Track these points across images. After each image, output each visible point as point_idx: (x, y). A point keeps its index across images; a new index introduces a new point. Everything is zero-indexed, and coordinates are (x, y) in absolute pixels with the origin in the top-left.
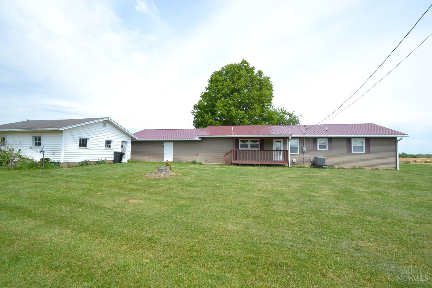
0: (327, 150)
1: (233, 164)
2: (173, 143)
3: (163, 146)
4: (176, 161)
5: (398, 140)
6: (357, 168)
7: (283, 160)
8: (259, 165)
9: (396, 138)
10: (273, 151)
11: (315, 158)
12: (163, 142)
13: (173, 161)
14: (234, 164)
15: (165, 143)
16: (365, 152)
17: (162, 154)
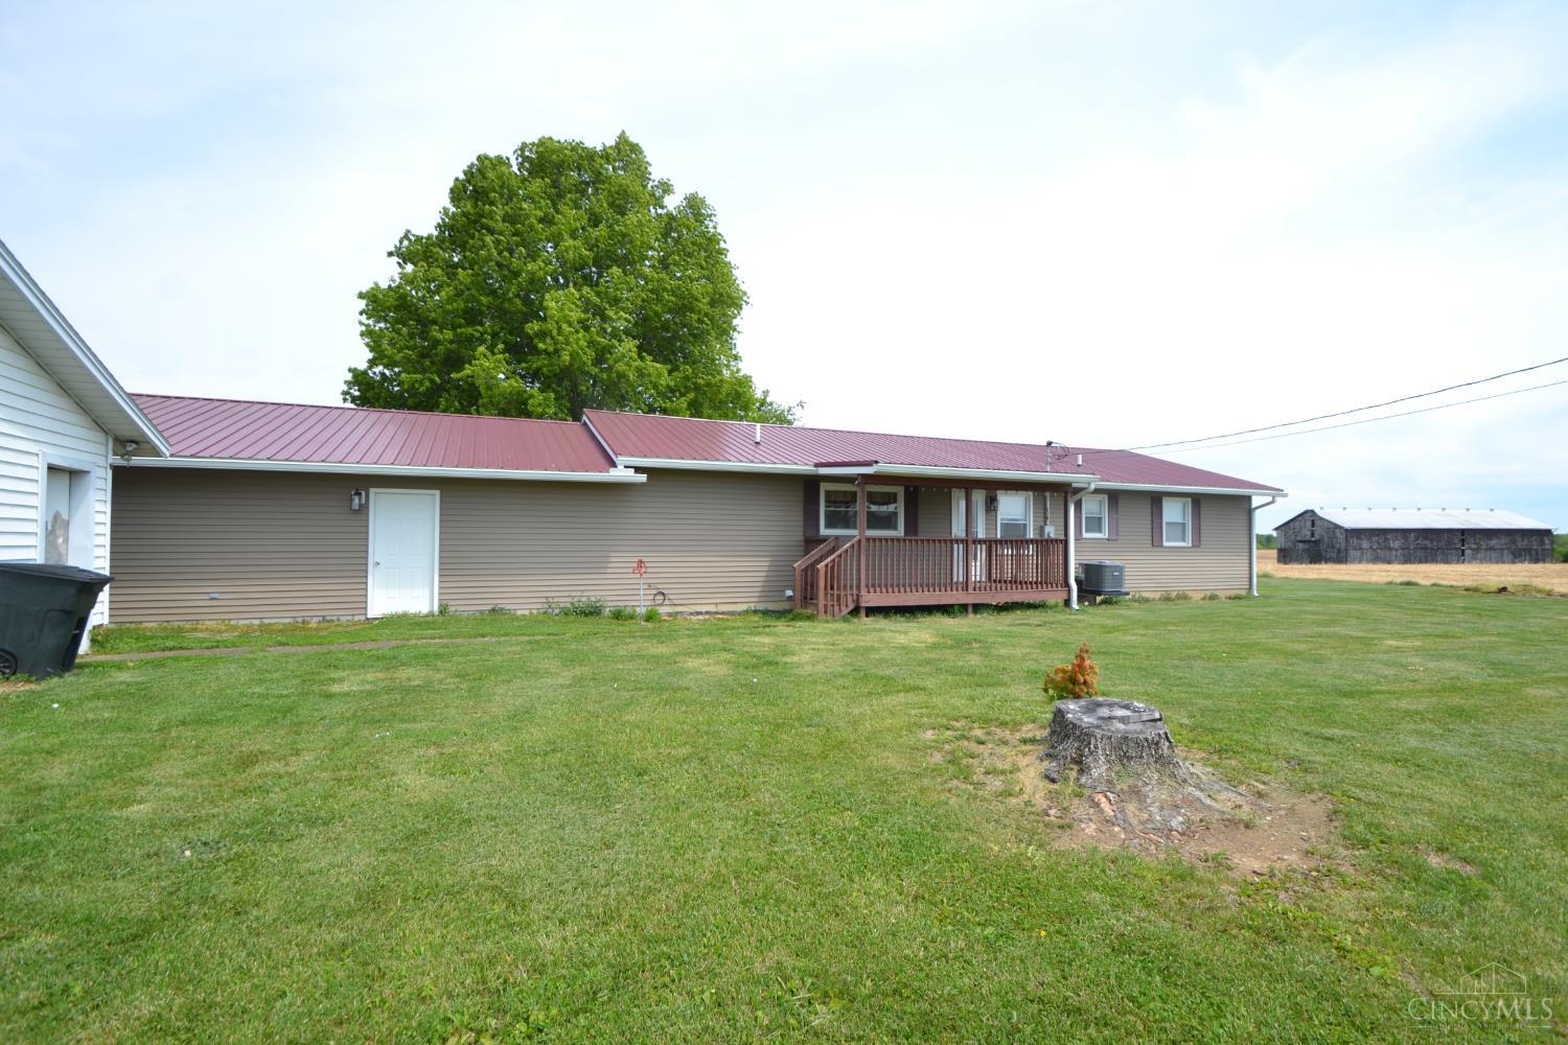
0: (1107, 536)
1: (863, 613)
2: (437, 493)
3: (364, 509)
4: (463, 607)
5: (1254, 505)
6: (1174, 595)
7: (983, 579)
8: (970, 609)
9: (1249, 498)
10: (951, 541)
11: (1086, 565)
12: (359, 484)
13: (443, 611)
14: (872, 611)
15: (372, 491)
16: (1190, 545)
17: (356, 565)
